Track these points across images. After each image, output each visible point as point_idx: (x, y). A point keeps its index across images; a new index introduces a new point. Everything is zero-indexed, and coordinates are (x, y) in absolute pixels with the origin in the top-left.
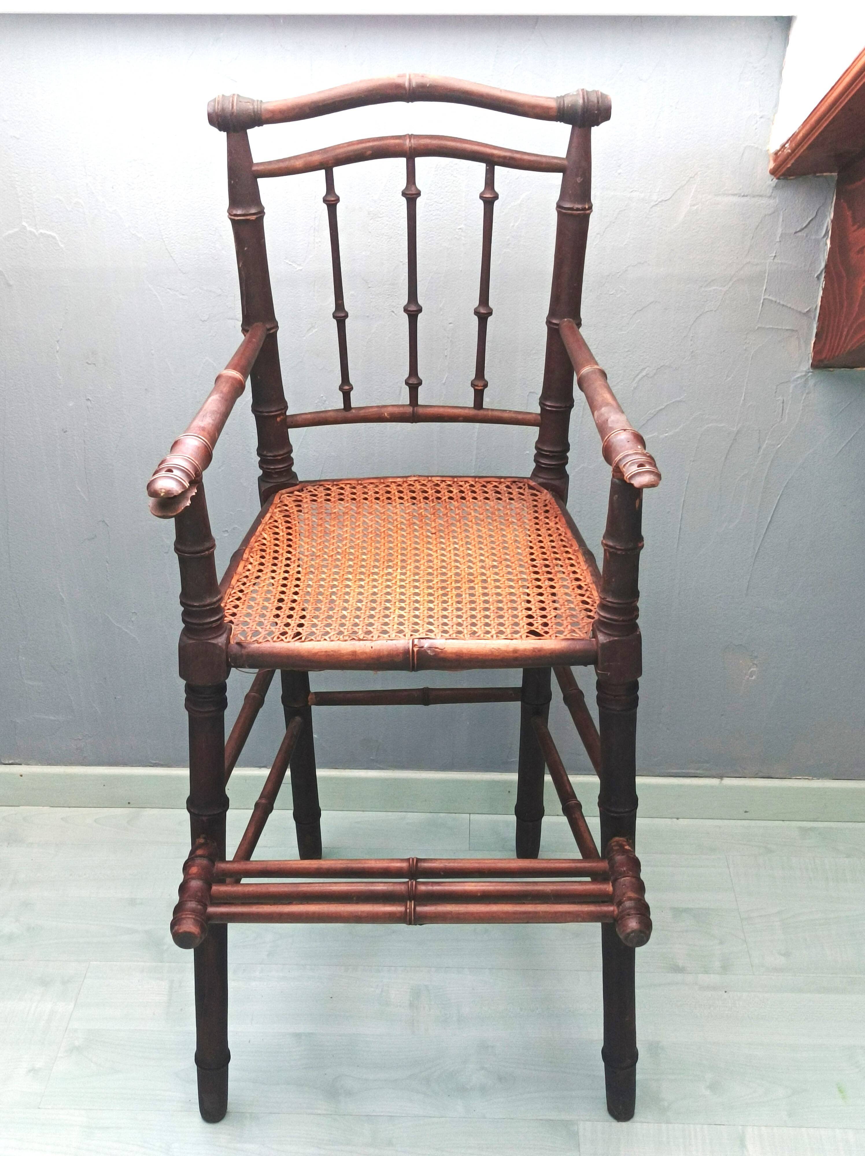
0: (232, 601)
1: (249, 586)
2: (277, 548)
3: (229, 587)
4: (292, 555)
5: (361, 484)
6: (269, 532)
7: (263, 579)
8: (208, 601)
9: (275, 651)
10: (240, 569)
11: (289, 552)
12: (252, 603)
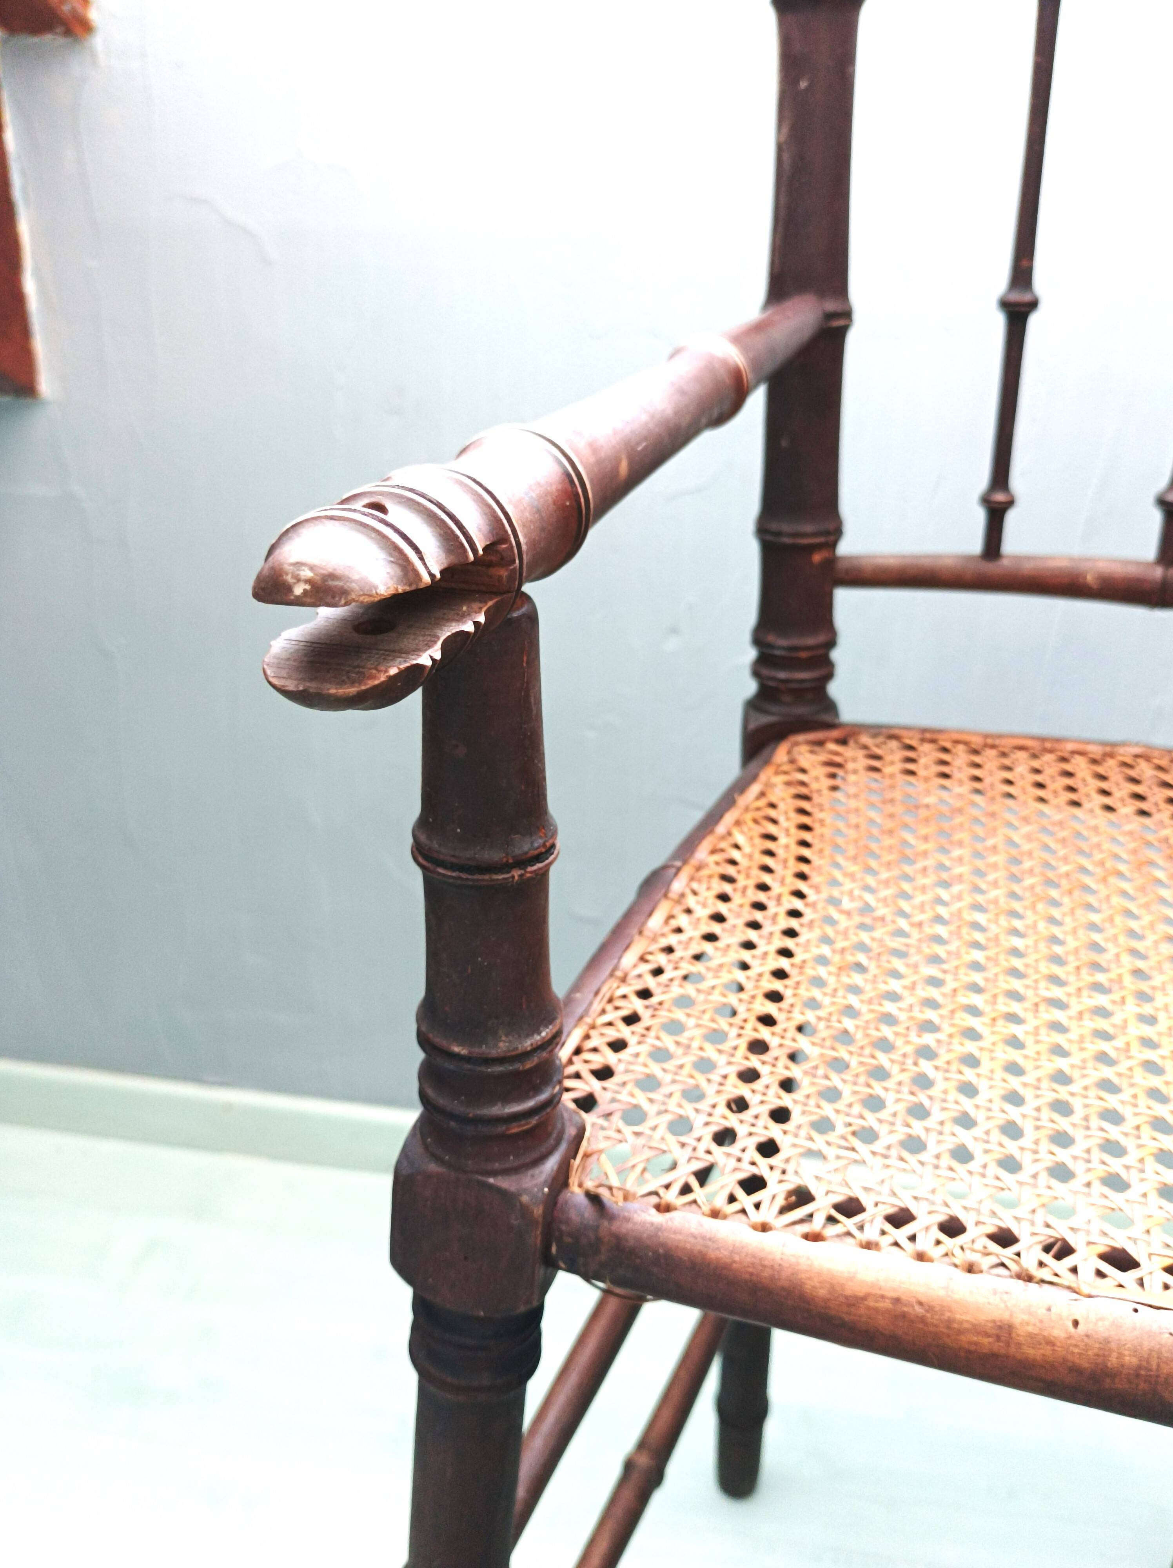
0: (610, 1024)
1: (671, 980)
2: (767, 878)
3: (612, 975)
4: (807, 905)
5: (993, 747)
6: (750, 829)
7: (713, 964)
8: (503, 1046)
9: (712, 1254)
10: (655, 922)
11: (799, 895)
12: (668, 1042)
